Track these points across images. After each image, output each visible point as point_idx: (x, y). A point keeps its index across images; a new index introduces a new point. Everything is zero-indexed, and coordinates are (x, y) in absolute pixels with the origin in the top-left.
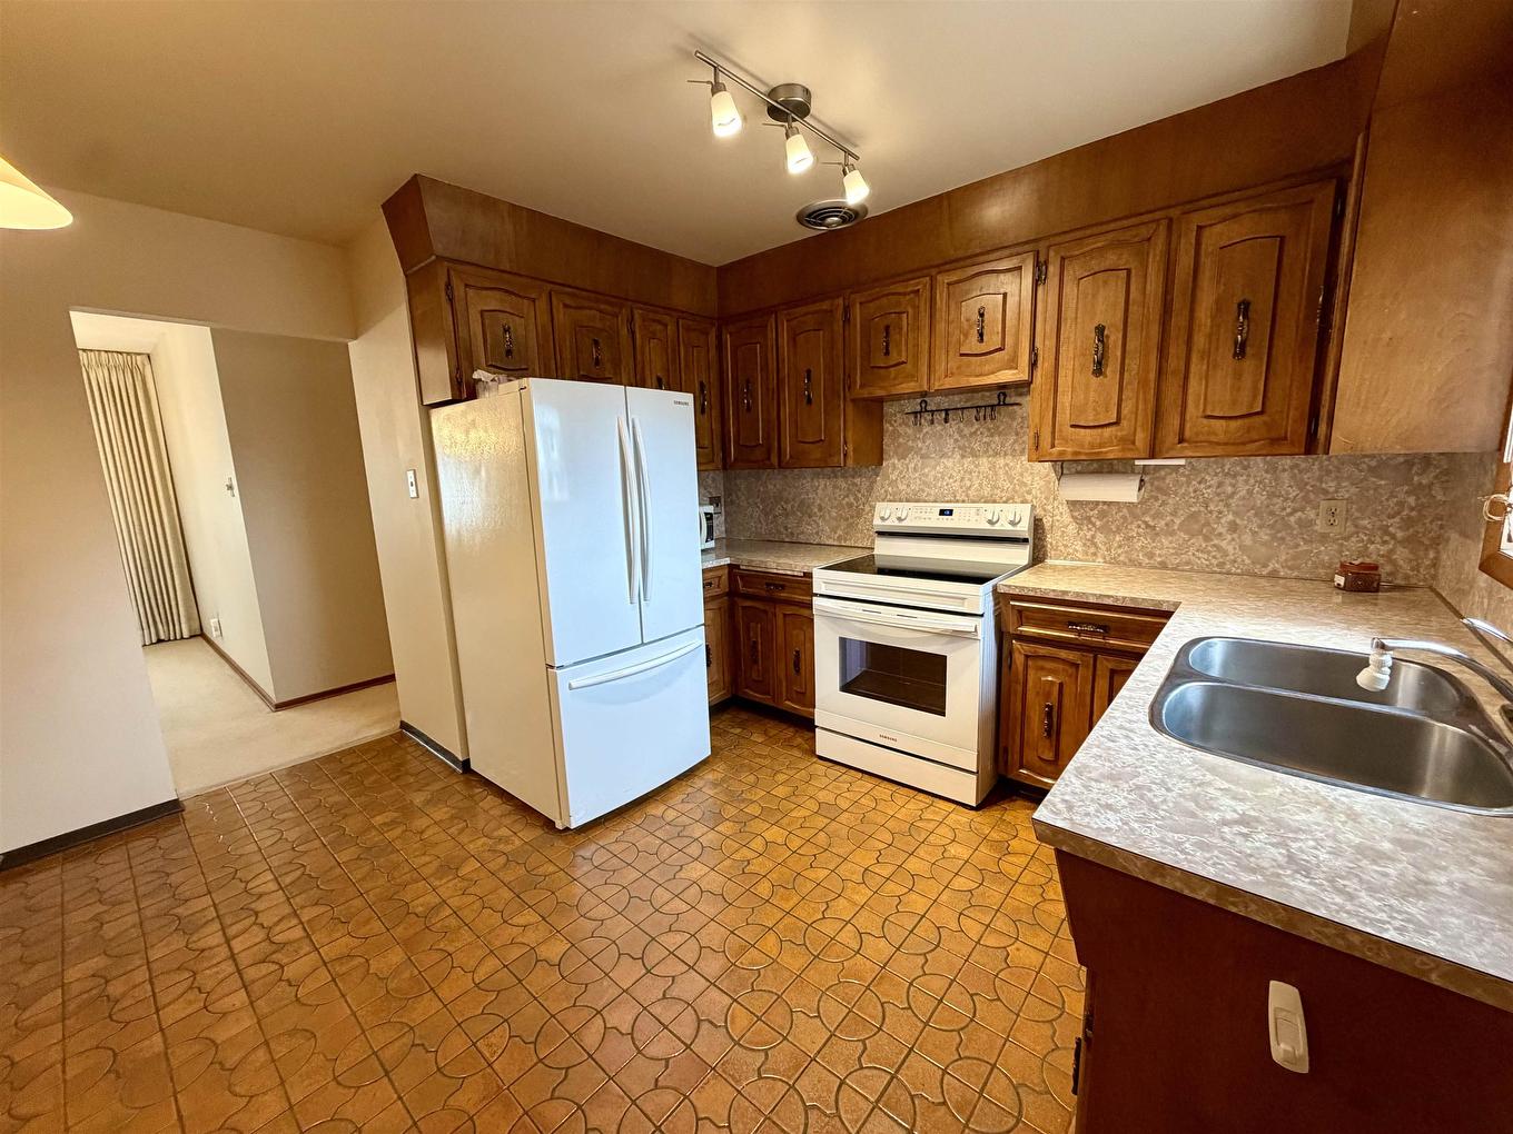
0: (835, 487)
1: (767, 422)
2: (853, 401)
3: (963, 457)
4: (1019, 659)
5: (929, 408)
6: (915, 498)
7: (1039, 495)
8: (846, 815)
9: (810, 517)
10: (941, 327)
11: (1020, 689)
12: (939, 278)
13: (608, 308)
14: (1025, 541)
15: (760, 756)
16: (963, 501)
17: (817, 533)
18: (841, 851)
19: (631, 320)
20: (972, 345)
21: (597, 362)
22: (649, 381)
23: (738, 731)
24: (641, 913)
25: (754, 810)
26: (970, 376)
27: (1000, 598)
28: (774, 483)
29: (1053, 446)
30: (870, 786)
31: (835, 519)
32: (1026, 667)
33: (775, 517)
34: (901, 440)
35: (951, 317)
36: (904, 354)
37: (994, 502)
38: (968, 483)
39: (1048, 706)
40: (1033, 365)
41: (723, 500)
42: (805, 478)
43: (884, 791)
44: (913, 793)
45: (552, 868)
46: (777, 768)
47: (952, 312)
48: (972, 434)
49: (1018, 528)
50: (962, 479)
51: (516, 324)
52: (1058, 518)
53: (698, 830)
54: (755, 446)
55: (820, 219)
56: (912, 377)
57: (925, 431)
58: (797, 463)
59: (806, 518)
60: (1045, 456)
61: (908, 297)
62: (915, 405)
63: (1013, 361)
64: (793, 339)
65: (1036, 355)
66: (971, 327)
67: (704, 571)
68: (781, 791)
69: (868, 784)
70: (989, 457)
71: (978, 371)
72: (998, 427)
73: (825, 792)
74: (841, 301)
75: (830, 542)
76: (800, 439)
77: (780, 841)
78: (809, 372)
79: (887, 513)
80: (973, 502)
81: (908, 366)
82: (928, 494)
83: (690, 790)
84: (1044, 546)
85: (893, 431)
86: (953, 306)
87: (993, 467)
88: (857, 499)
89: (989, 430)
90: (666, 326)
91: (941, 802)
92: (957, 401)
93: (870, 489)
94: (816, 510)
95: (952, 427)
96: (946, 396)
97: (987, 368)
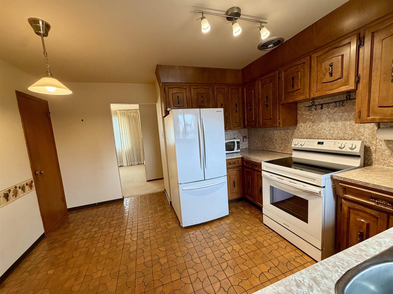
0: (281, 133)
1: (255, 113)
2: (282, 104)
3: (330, 121)
4: (345, 208)
5: (315, 104)
6: (309, 137)
7: (368, 137)
8: (264, 249)
9: (272, 143)
10: (314, 74)
11: (346, 221)
12: (313, 55)
13: (206, 87)
14: (359, 156)
15: (245, 218)
16: (330, 139)
17: (275, 148)
18: (256, 262)
19: (213, 90)
20: (328, 78)
21: (203, 102)
22: (219, 105)
23: (242, 208)
24: (188, 259)
25: (234, 236)
26: (326, 91)
27: (335, 181)
28: (261, 131)
29: (369, 116)
30: (279, 240)
31: (280, 144)
32: (349, 212)
33: (262, 142)
34: (304, 116)
35: (318, 69)
36: (299, 85)
37: (345, 139)
38: (332, 132)
39: (360, 232)
40: (357, 82)
41: (247, 137)
42: (271, 130)
43: (283, 244)
44: (294, 248)
45: (175, 237)
46: (248, 224)
47: (319, 67)
48: (334, 113)
49: (354, 151)
50: (330, 130)
51: (180, 95)
52: (379, 147)
53: (215, 238)
54: (252, 121)
55: (266, 47)
56: (303, 94)
57: (313, 113)
58: (264, 126)
59: (271, 143)
60: (364, 121)
61: (301, 65)
62: (309, 103)
63: (347, 82)
64: (262, 86)
65: (359, 78)
66: (326, 72)
67: (227, 160)
68: (246, 233)
69: (278, 239)
70: (342, 121)
71: (330, 88)
72: (347, 109)
73: (260, 237)
74: (277, 71)
75: (279, 151)
76: (265, 118)
77: (237, 250)
78: (267, 97)
79: (297, 143)
80: (335, 139)
81: (301, 90)
82: (315, 136)
83: (219, 224)
84: (370, 159)
85: (301, 113)
86: (319, 65)
87: (344, 125)
88: (288, 137)
89: (342, 110)
90: (224, 89)
91: (306, 256)
92: (327, 100)
93: (293, 134)
94: (274, 141)
95: (325, 110)
96: (322, 99)
97: (335, 86)
